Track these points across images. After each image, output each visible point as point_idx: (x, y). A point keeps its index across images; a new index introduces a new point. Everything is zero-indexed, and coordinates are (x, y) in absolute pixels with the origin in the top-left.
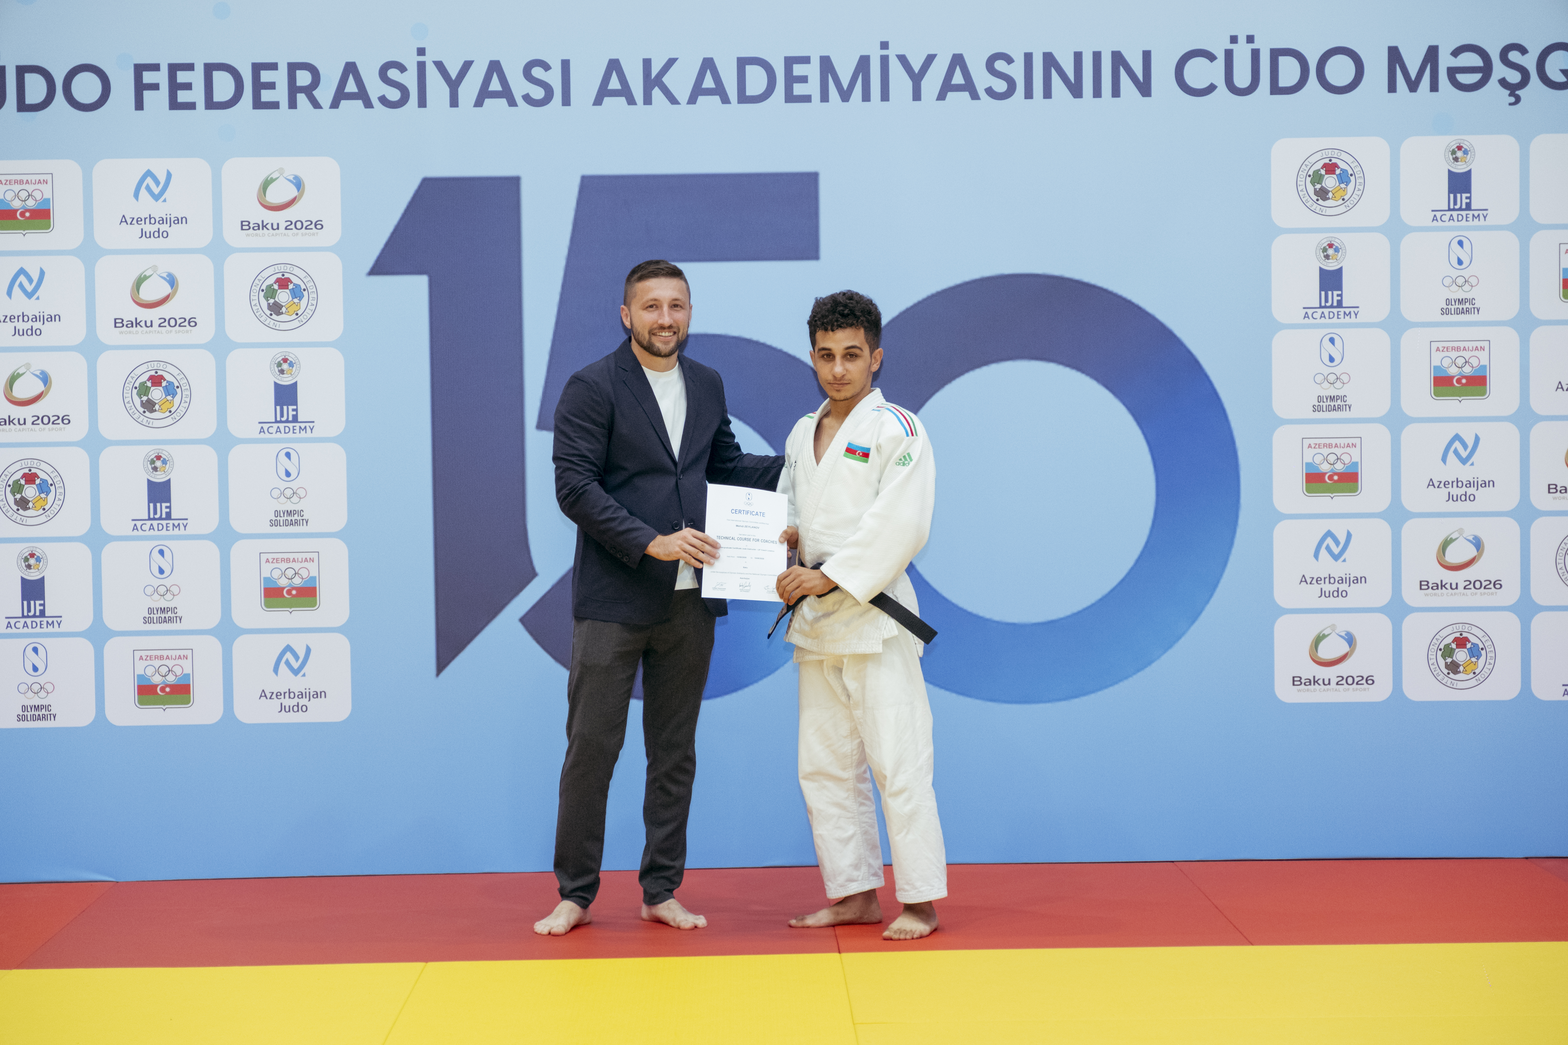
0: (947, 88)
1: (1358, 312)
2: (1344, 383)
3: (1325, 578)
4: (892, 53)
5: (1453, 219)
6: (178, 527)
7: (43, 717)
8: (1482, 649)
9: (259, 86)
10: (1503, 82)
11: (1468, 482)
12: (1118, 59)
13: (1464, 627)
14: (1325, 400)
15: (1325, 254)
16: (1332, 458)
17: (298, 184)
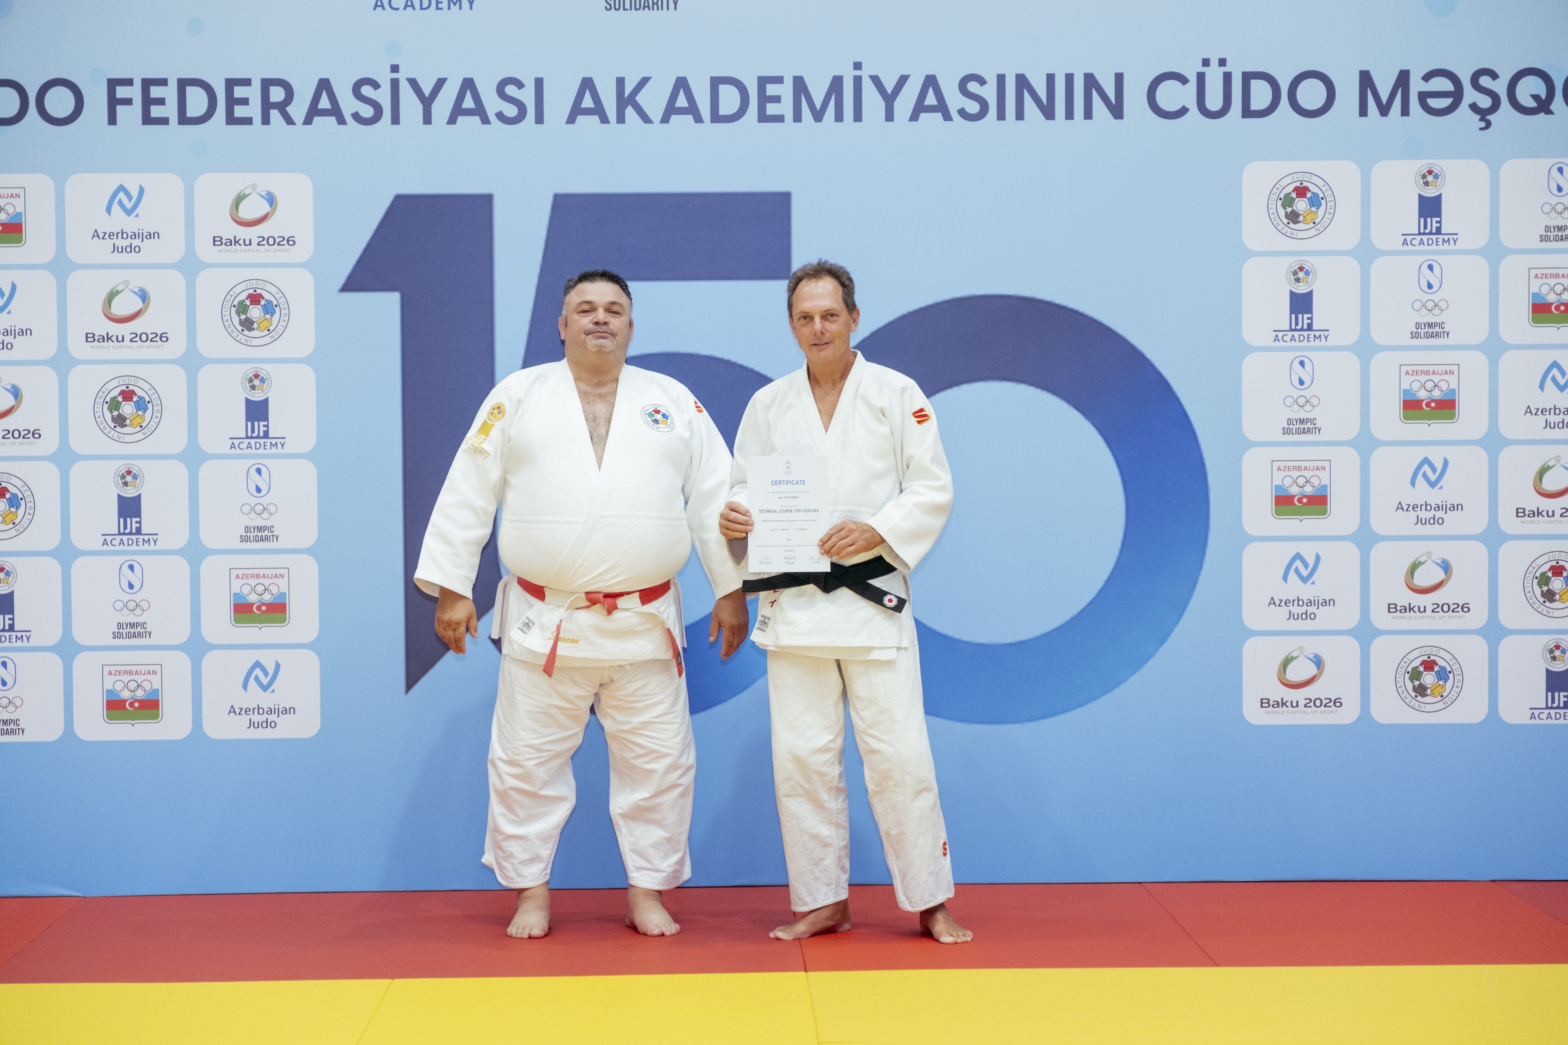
0: (919, 108)
1: (1328, 335)
2: (1313, 406)
3: (1293, 601)
4: (865, 73)
5: (1423, 243)
6: (148, 542)
7: (11, 732)
8: (1450, 672)
9: (232, 102)
10: (1474, 107)
11: (1437, 506)
12: (1091, 81)
13: (1431, 651)
14: (1295, 423)
15: (1296, 277)
16: (1301, 481)
17: (271, 199)
